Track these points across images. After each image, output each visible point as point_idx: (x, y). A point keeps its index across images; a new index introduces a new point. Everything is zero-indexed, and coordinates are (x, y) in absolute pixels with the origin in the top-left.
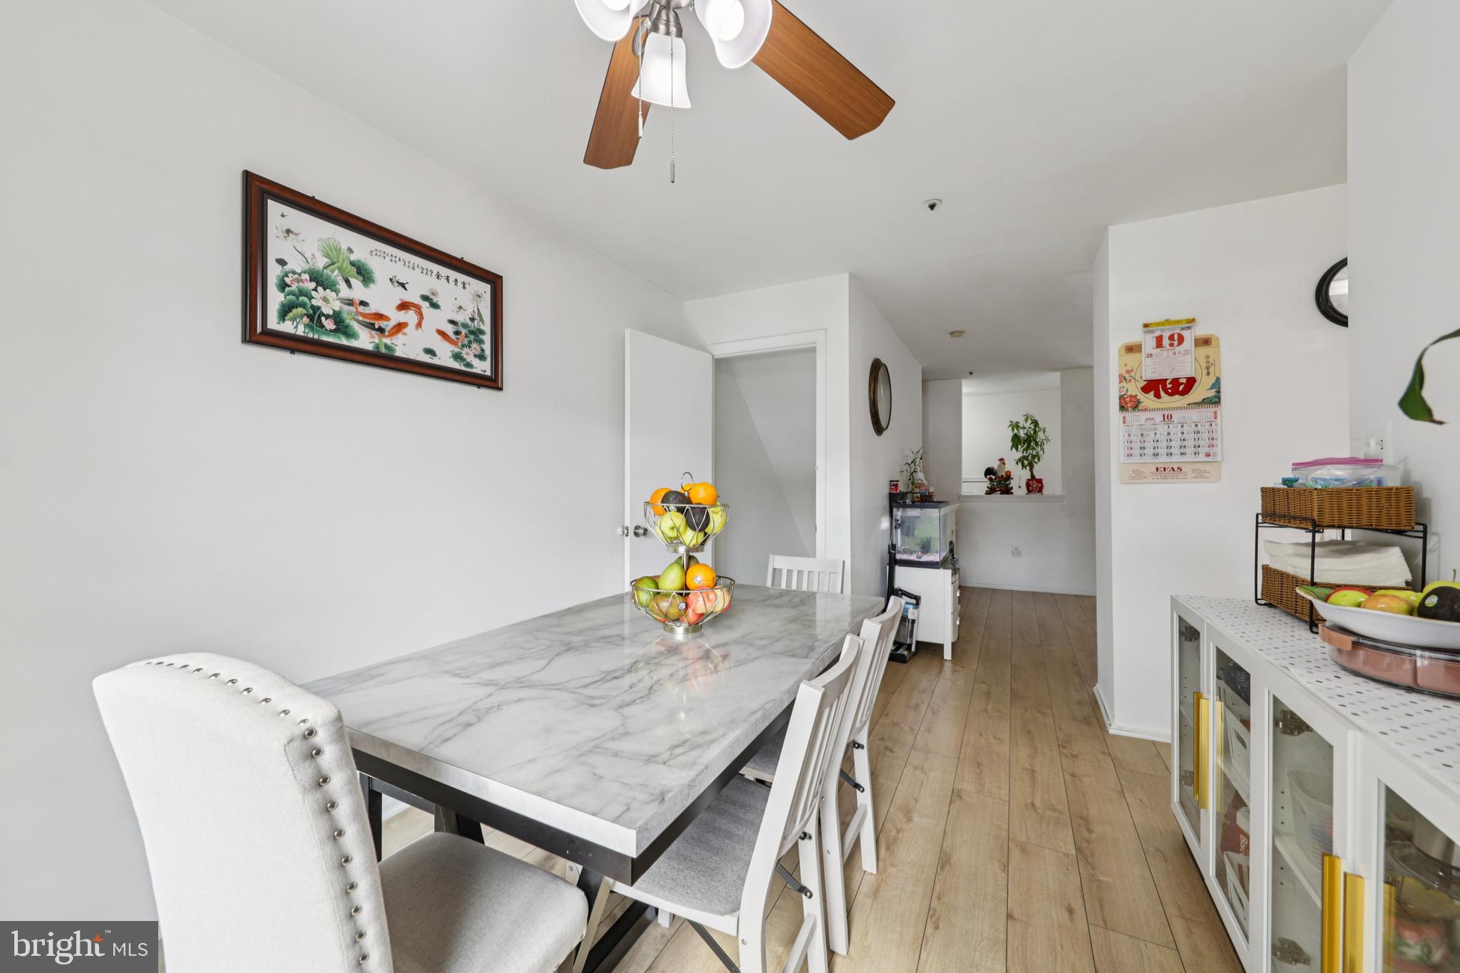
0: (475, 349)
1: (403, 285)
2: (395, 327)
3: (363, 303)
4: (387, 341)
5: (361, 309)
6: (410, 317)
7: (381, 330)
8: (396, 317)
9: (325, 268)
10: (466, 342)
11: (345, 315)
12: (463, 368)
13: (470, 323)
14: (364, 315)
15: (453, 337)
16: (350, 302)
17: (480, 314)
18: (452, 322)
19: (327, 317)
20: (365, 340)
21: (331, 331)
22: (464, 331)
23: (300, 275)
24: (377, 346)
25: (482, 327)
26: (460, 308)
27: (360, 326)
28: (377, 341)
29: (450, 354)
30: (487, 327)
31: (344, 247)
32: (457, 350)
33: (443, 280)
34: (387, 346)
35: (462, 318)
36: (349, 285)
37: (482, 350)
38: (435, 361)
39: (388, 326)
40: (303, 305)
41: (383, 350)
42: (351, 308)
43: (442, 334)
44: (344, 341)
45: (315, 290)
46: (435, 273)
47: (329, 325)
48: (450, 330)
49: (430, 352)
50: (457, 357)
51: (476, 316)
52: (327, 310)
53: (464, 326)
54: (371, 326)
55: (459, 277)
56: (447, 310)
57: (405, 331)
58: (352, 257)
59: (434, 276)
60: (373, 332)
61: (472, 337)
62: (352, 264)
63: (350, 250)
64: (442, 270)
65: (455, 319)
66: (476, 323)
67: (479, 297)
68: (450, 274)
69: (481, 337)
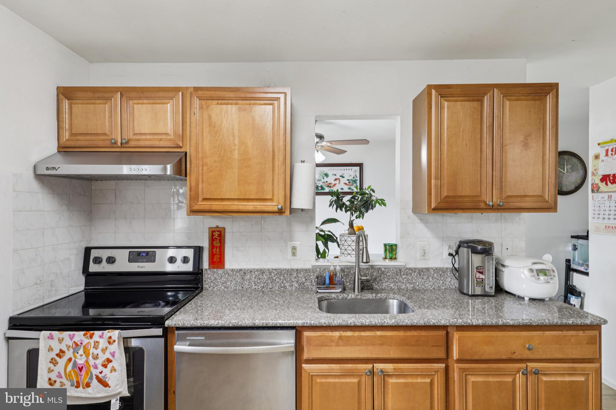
0: (355, 185)
1: (335, 175)
2: (334, 185)
3: (327, 182)
4: (332, 189)
5: (326, 183)
6: (337, 182)
7: (330, 187)
8: (334, 183)
10: (352, 184)
11: (323, 186)
12: (351, 191)
13: (353, 179)
14: (327, 184)
15: (348, 183)
16: (324, 182)
17: (356, 176)
18: (348, 180)
19: (319, 187)
20: (327, 190)
21: (320, 190)
22: (351, 181)
24: (330, 191)
25: (357, 179)
26: (350, 176)
27: (326, 187)
28: (329, 189)
29: (347, 188)
30: (358, 179)
31: (323, 171)
32: (349, 187)
33: (346, 170)
34: (332, 190)
35: (350, 178)
36: (323, 178)
37: (357, 185)
38: (343, 191)
39: (332, 185)
41: (331, 191)
42: (324, 184)
43: (345, 184)
44: (323, 191)
45: (317, 182)
46: (343, 169)
47: (320, 188)
48: (347, 182)
49: (342, 189)
50: (349, 188)
51: (355, 176)
52: (319, 185)
53: (351, 180)
54: (328, 186)
55: (350, 168)
56: (347, 177)
57: (336, 185)
58: (324, 173)
59: (343, 170)
60: (329, 188)
61: (354, 182)
62: (324, 174)
63: (324, 171)
64: (345, 168)
65: (349, 179)
66: (355, 178)
67: (356, 171)
68: (348, 168)
69: (356, 181)
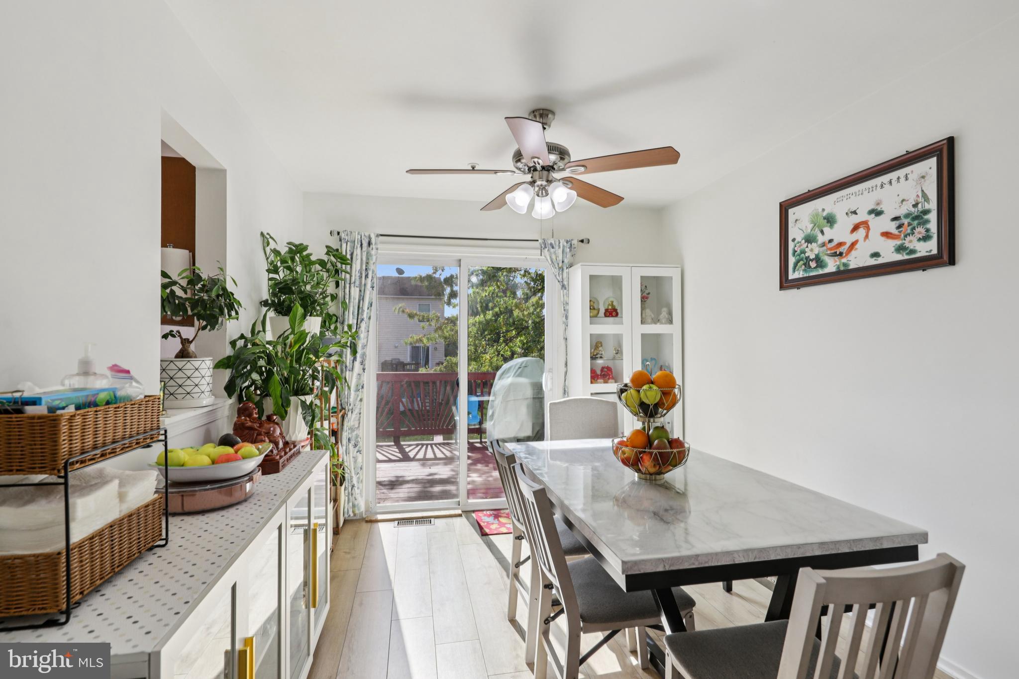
0: (920, 233)
2: (849, 247)
3: (831, 241)
4: (844, 260)
5: (830, 245)
6: (862, 232)
8: (849, 239)
9: (811, 230)
10: (909, 231)
11: (821, 255)
12: (906, 257)
13: (913, 210)
14: (831, 249)
15: (895, 232)
16: (823, 245)
17: (924, 195)
18: (895, 219)
19: (812, 260)
20: (831, 266)
21: (814, 268)
22: (906, 221)
23: (800, 242)
24: (838, 268)
25: (927, 206)
26: (903, 201)
27: (829, 257)
28: (838, 263)
29: (893, 249)
30: (933, 205)
31: (820, 210)
32: (899, 242)
33: (887, 186)
34: (845, 265)
35: (902, 211)
36: (822, 232)
37: (928, 230)
38: (880, 261)
39: (844, 249)
40: (802, 260)
41: (842, 268)
42: (825, 248)
43: (886, 235)
44: (821, 272)
45: (807, 247)
46: (879, 185)
47: (813, 265)
48: (892, 227)
49: (876, 255)
50: (900, 249)
51: (920, 199)
52: (812, 256)
53: (907, 216)
54: (835, 255)
55: (901, 172)
56: (891, 209)
57: (857, 246)
58: (825, 214)
59: (879, 188)
60: (836, 258)
61: (916, 222)
62: (825, 218)
63: (823, 210)
64: (885, 178)
65: (897, 215)
66: (920, 206)
67: (923, 177)
68: (893, 175)
69: (926, 217)
